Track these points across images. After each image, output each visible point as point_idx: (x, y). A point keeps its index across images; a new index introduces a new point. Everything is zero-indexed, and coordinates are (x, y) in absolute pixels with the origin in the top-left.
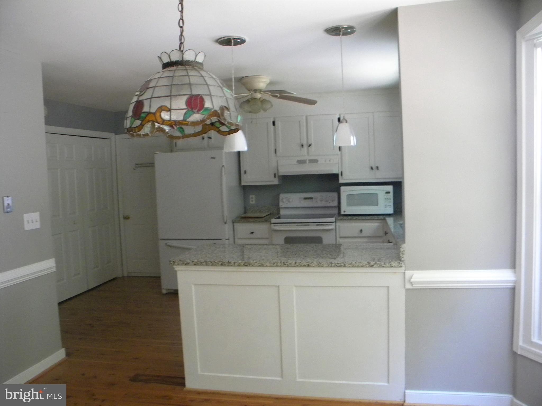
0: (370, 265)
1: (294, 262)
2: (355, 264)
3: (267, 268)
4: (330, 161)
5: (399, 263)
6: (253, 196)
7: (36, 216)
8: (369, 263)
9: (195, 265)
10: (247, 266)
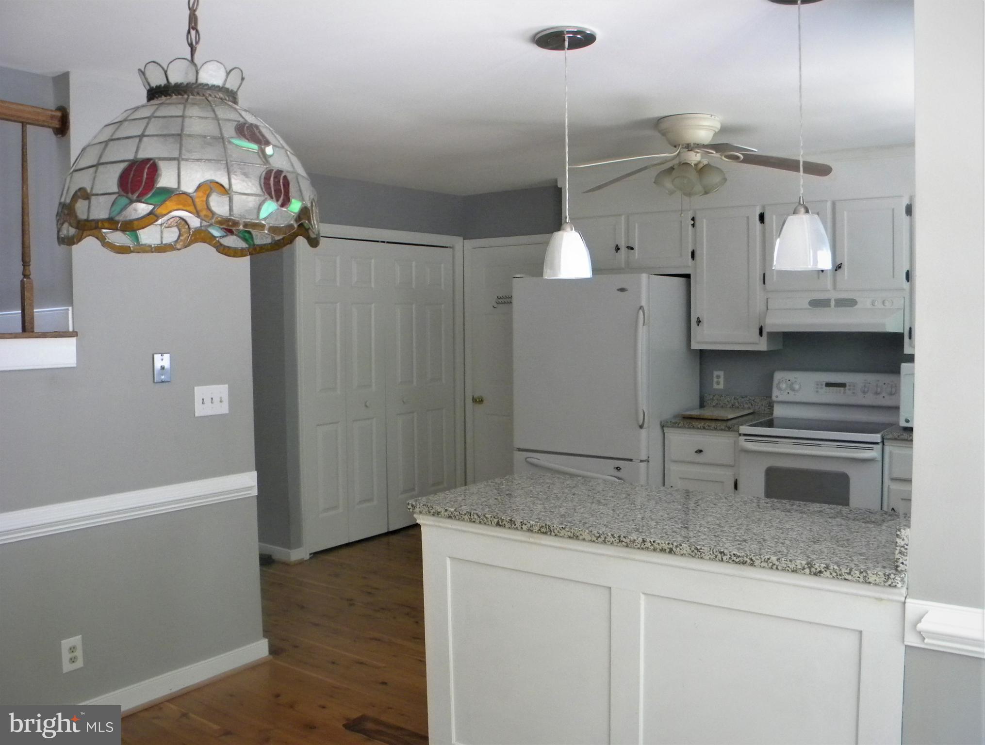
0: (813, 570)
1: (640, 539)
2: (777, 563)
3: (585, 543)
4: (883, 303)
5: (888, 577)
6: (721, 373)
7: (221, 391)
8: (810, 565)
9: (450, 517)
10: (546, 533)
